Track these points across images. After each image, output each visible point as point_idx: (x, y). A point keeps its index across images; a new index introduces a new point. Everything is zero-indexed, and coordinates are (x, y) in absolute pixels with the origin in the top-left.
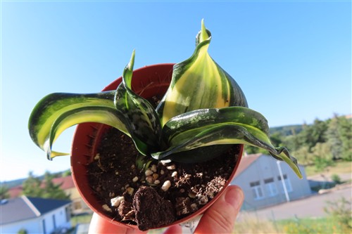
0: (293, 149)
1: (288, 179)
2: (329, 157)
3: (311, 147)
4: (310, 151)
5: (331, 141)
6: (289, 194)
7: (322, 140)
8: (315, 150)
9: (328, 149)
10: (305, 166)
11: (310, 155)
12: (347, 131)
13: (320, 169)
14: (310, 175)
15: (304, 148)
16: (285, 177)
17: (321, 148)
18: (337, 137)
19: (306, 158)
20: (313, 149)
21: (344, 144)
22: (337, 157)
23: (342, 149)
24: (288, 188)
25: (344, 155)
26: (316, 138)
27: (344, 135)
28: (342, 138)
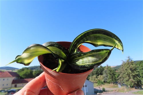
0: (91, 76)
1: (87, 87)
2: (103, 81)
3: (97, 76)
4: (97, 78)
5: (104, 75)
6: (86, 93)
7: (101, 74)
8: (99, 77)
9: (103, 78)
10: (94, 83)
11: (96, 79)
12: (110, 72)
13: (99, 85)
14: (95, 87)
15: (95, 76)
16: (86, 86)
17: (100, 77)
18: (107, 74)
19: (95, 80)
20: (98, 77)
21: (109, 77)
22: (105, 81)
23: (108, 78)
24: (86, 91)
25: (108, 81)
26: (100, 73)
27: (109, 73)
28: (108, 74)
